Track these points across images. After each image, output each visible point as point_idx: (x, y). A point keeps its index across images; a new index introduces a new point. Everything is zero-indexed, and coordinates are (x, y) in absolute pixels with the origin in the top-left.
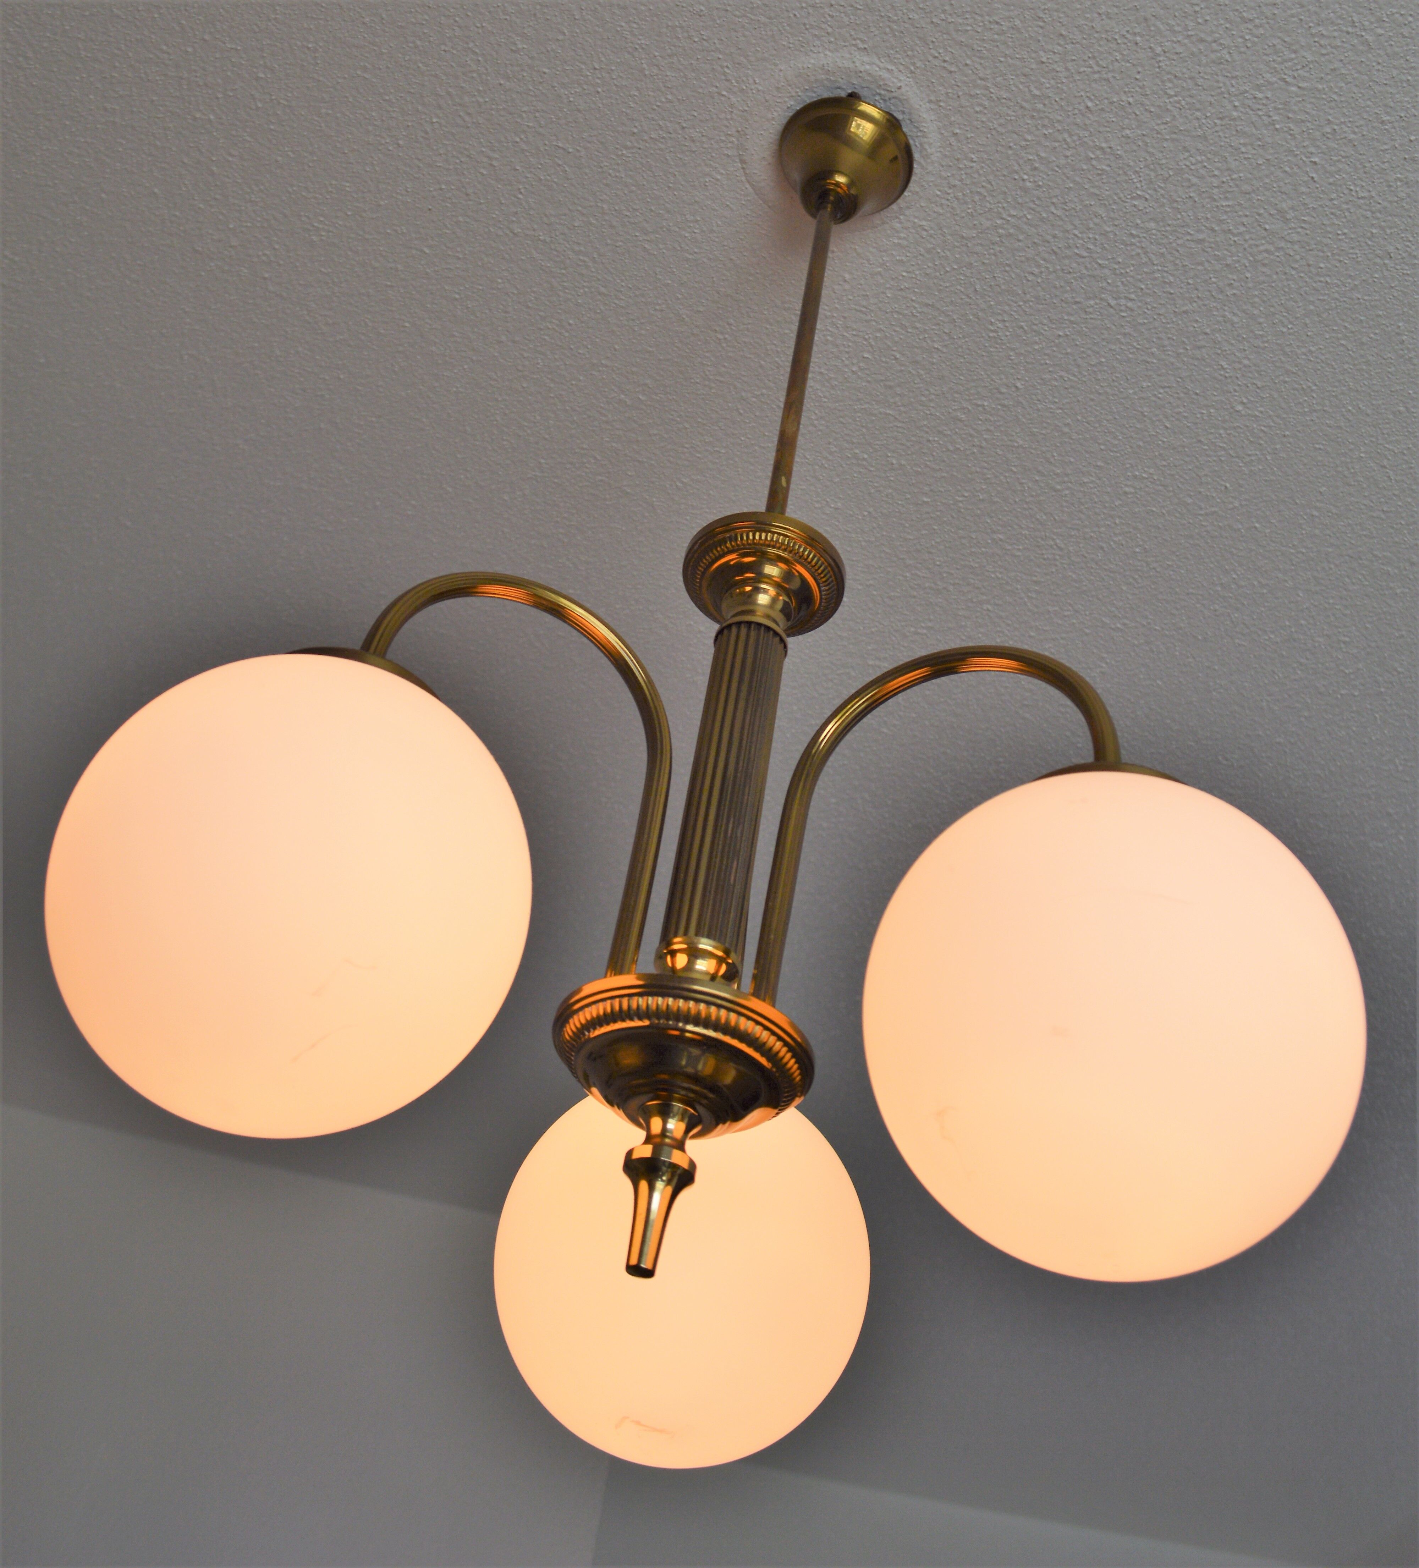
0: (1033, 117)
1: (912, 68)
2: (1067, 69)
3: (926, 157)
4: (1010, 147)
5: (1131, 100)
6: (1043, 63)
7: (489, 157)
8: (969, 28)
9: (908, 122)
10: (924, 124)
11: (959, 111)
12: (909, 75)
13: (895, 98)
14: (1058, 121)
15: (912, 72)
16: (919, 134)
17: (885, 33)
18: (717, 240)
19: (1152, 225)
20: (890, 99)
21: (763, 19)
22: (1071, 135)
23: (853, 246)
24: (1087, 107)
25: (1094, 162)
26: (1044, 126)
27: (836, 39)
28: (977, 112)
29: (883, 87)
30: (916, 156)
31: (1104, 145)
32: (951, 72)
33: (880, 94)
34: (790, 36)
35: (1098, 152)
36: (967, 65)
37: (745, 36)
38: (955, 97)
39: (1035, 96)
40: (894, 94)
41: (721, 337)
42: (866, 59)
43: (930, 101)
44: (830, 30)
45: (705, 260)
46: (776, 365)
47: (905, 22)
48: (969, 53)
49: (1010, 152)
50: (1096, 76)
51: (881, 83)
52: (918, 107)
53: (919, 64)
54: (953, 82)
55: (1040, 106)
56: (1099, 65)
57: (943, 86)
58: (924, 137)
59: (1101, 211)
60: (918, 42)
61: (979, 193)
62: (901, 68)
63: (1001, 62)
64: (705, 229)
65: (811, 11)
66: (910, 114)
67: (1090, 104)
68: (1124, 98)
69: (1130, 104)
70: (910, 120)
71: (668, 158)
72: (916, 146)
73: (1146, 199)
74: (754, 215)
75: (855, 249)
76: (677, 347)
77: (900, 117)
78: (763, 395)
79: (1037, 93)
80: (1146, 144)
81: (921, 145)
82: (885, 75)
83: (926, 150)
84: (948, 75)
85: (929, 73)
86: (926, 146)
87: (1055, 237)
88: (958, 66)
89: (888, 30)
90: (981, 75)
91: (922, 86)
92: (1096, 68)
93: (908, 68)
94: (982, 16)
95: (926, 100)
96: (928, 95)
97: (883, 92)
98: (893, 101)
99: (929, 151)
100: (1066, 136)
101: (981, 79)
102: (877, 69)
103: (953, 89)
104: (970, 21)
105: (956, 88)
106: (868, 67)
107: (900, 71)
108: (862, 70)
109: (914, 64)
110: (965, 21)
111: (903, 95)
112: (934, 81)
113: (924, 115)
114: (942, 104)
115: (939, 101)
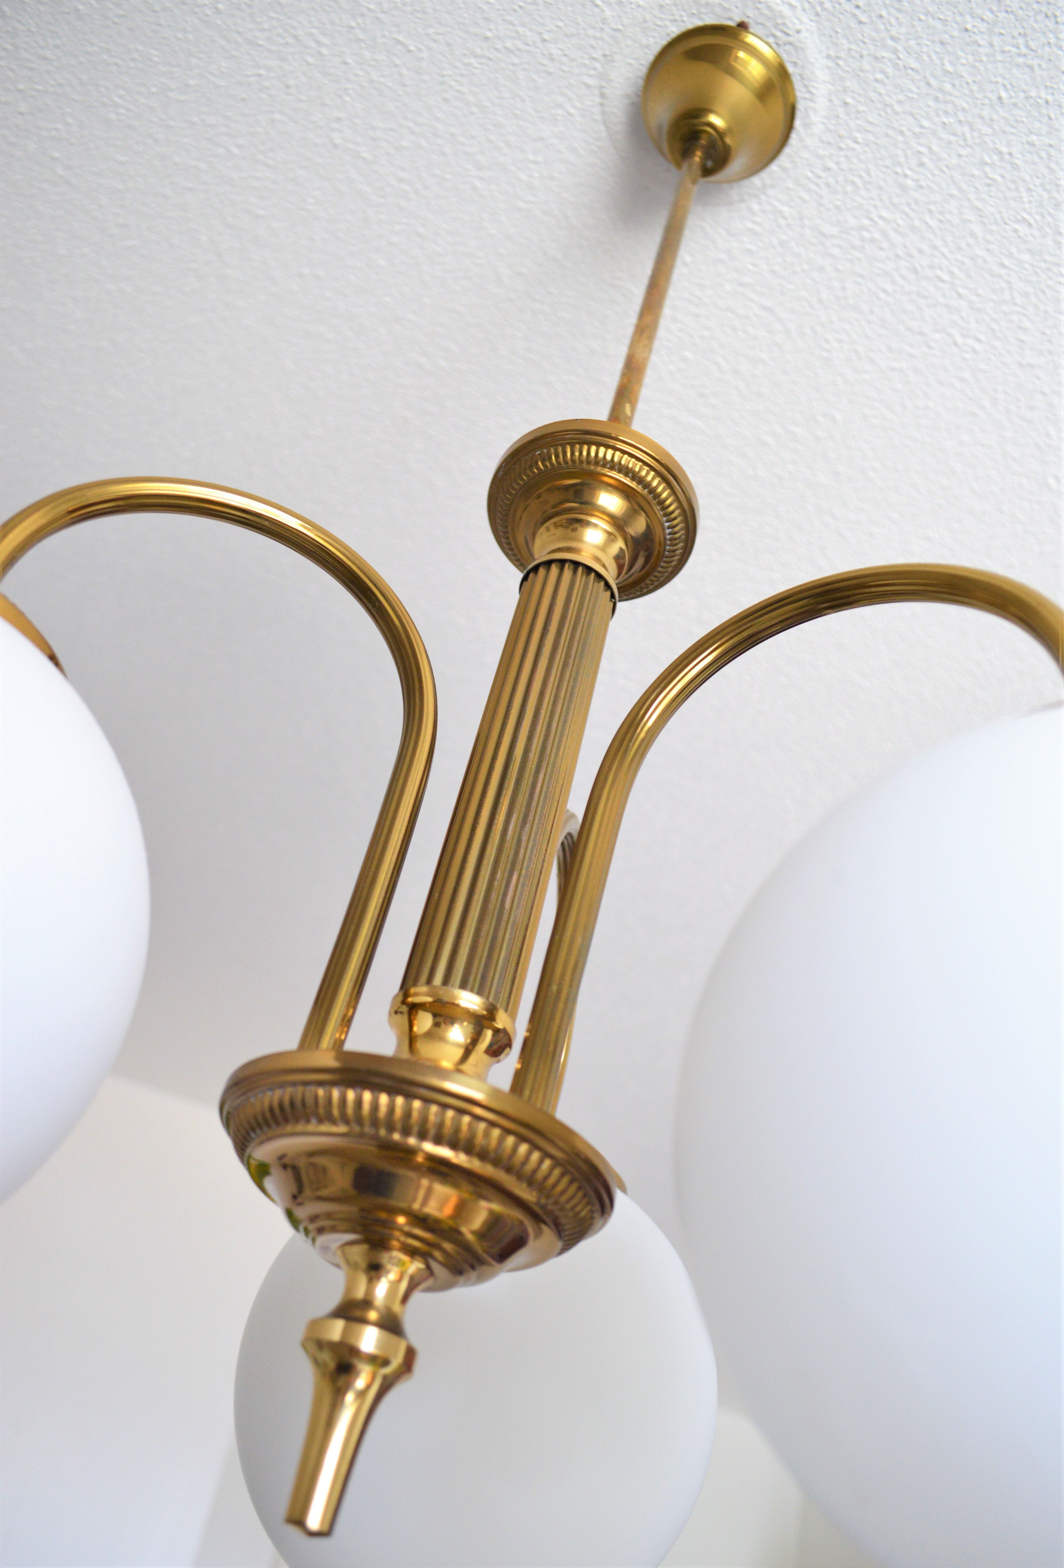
0: (936, 99)
1: (819, 9)
2: (991, 45)
3: (807, 126)
4: (902, 133)
5: (1050, 98)
6: (967, 30)
7: (317, 42)
10: (815, 84)
11: (858, 75)
12: (814, 19)
13: (791, 44)
14: (964, 110)
15: (817, 15)
16: (807, 96)
18: (556, 189)
19: (1027, 257)
20: (785, 44)
22: (972, 130)
24: (1000, 98)
25: (988, 169)
26: (946, 113)
28: (877, 81)
29: (781, 27)
30: (798, 123)
31: (1004, 150)
32: (861, 22)
33: (774, 36)
35: (995, 158)
36: (881, 16)
38: (857, 56)
39: (946, 72)
40: (791, 39)
43: (829, 57)
45: (539, 213)
49: (900, 138)
50: (1021, 60)
51: (781, 24)
54: (860, 37)
55: (948, 87)
56: (1027, 46)
57: (848, 39)
58: (812, 100)
59: (978, 230)
61: (853, 183)
63: (920, 20)
64: (545, 174)
66: (803, 67)
67: (1004, 94)
68: (1043, 94)
69: (1047, 102)
70: (800, 75)
71: (520, 76)
72: (801, 109)
73: (1030, 225)
74: (603, 166)
77: (790, 69)
79: (949, 68)
80: (1050, 156)
81: (806, 109)
83: (810, 117)
84: (857, 26)
85: (836, 20)
86: (811, 113)
87: (920, 251)
88: (870, 17)
90: (894, 33)
91: (824, 35)
92: (1024, 50)
93: (813, 7)
95: (825, 54)
96: (828, 49)
97: (779, 34)
98: (788, 47)
100: (966, 129)
101: (893, 39)
103: (857, 45)
105: (861, 44)
107: (804, 10)
111: (801, 42)
112: (839, 30)
113: (818, 73)
114: (841, 62)
115: (838, 58)
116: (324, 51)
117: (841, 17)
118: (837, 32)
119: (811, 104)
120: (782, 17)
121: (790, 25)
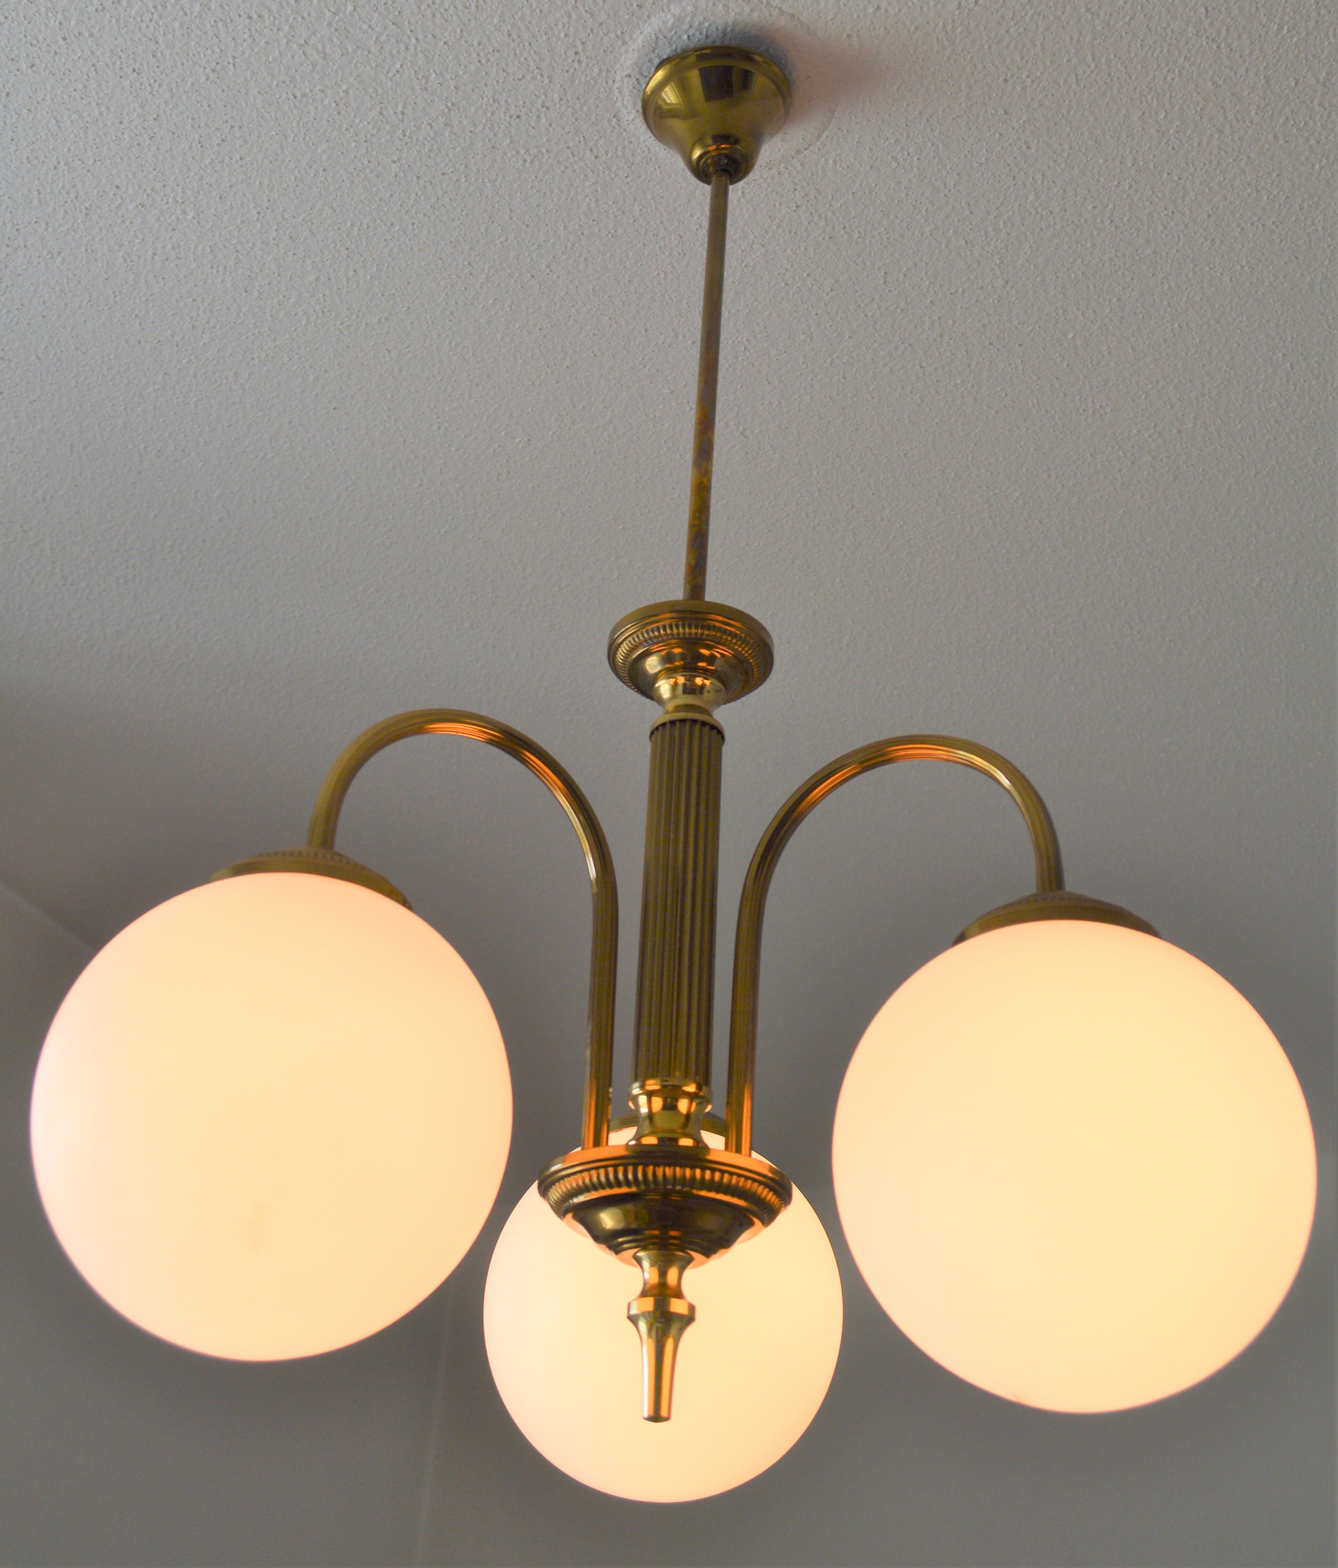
1: (604, 74)
3: (679, 20)
8: (532, 52)
9: (657, 51)
10: (649, 38)
11: (615, 16)
12: (613, 72)
13: (641, 74)
15: (608, 71)
16: (661, 37)
17: (589, 109)
18: (905, 134)
21: (649, 196)
23: (830, 23)
27: (625, 140)
32: (583, 43)
34: (649, 172)
36: (566, 35)
37: (675, 202)
38: (604, 26)
40: (639, 77)
41: (1029, 82)
42: (625, 112)
43: (624, 43)
44: (620, 148)
45: (937, 133)
46: (1036, 17)
47: (568, 101)
48: (555, 40)
51: (636, 91)
52: (635, 51)
53: (596, 70)
54: (591, 36)
57: (601, 41)
58: (661, 30)
60: (577, 82)
62: (610, 82)
63: (541, 11)
64: (899, 148)
65: (614, 169)
66: (647, 55)
70: (653, 51)
71: (839, 205)
72: (675, 33)
74: (853, 117)
75: (831, 20)
76: (1069, 112)
78: (1088, 10)
81: (671, 30)
82: (626, 92)
83: (673, 24)
84: (588, 43)
85: (599, 58)
86: (670, 24)
88: (574, 41)
89: (585, 109)
90: (566, 19)
91: (615, 57)
94: (514, 49)
95: (625, 47)
96: (620, 47)
98: (646, 73)
99: (672, 21)
101: (570, 17)
102: (625, 100)
103: (598, 32)
104: (526, 55)
105: (595, 31)
106: (630, 108)
107: (614, 81)
108: (635, 111)
109: (599, 74)
110: (529, 59)
111: (634, 70)
112: (602, 51)
113: (640, 41)
114: (619, 32)
115: (617, 36)
116: (936, 318)
117: (593, 56)
118: (604, 51)
119: (663, 29)
120: (631, 92)
121: (631, 83)
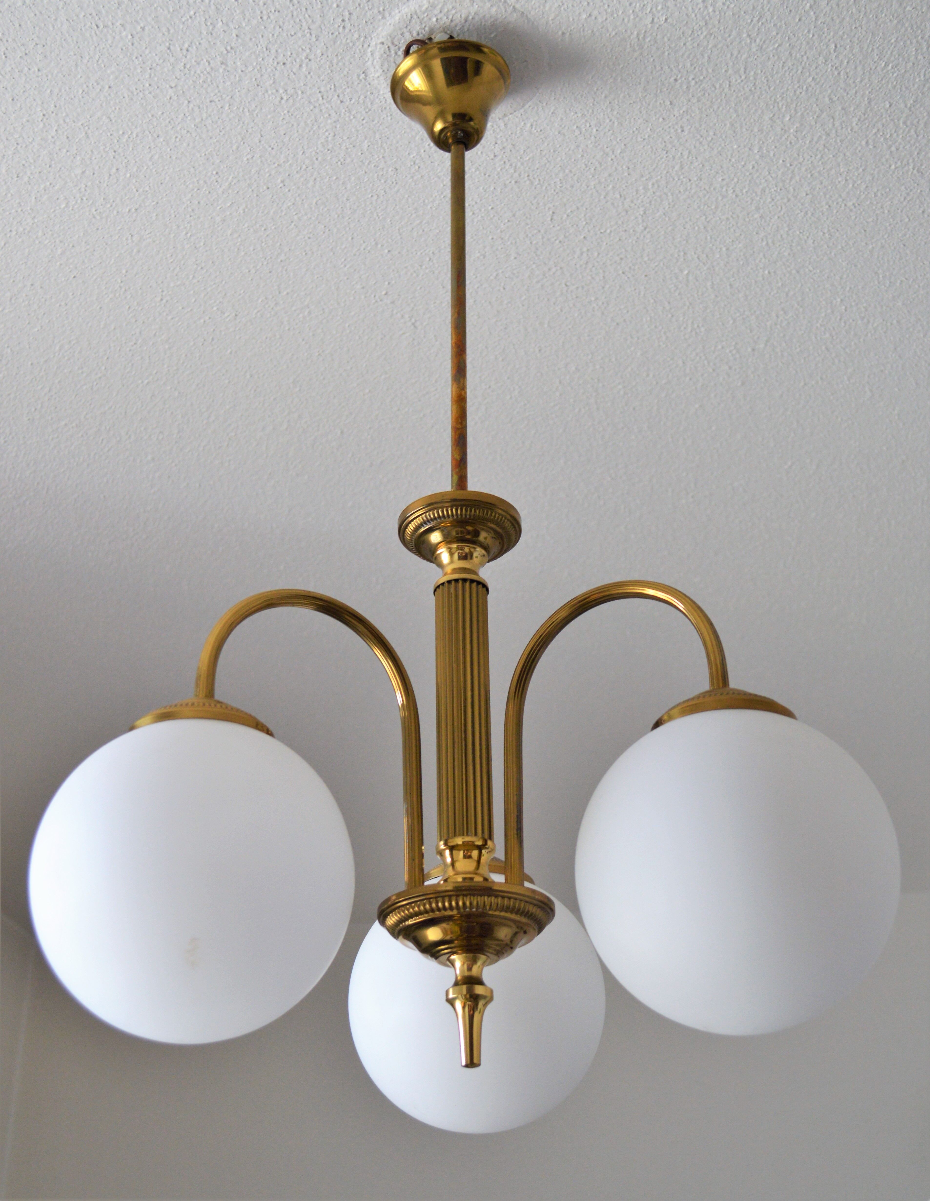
1: (362, 39)
8: (307, 16)
9: (409, 27)
10: (405, 17)
12: (369, 39)
13: (393, 43)
15: (366, 38)
16: (415, 17)
17: (344, 64)
18: (590, 111)
20: (396, 46)
21: (378, 136)
23: (551, 22)
27: (367, 91)
29: (388, 53)
32: (350, 14)
33: (396, 53)
34: (382, 118)
36: (338, 6)
37: (397, 142)
40: (390, 44)
41: (693, 83)
42: (372, 70)
43: (384, 17)
44: (362, 97)
45: (615, 113)
46: (708, 36)
47: (328, 56)
48: (327, 8)
51: (385, 56)
52: (392, 25)
53: (356, 36)
54: (358, 9)
57: (365, 14)
60: (339, 42)
62: (366, 46)
64: (583, 121)
65: (354, 112)
66: (400, 29)
70: (406, 27)
71: (527, 158)
72: (427, 16)
74: (553, 94)
75: (552, 20)
76: (718, 108)
78: (749, 36)
81: (424, 13)
82: (377, 55)
83: (427, 9)
84: (354, 14)
85: (360, 26)
86: (424, 8)
88: (343, 11)
89: (340, 64)
91: (374, 27)
93: (364, 42)
94: (292, 12)
95: (384, 21)
96: (379, 20)
97: (393, 52)
98: (396, 43)
99: (426, 6)
102: (375, 61)
103: (364, 7)
104: (301, 17)
105: (362, 6)
106: (377, 68)
107: (369, 46)
108: (381, 71)
109: (358, 39)
110: (303, 21)
111: (387, 39)
112: (364, 22)
113: (397, 18)
114: (381, 9)
115: (379, 12)
116: (585, 249)
117: (356, 25)
118: (366, 22)
119: (418, 11)
120: (382, 55)
121: (383, 49)
